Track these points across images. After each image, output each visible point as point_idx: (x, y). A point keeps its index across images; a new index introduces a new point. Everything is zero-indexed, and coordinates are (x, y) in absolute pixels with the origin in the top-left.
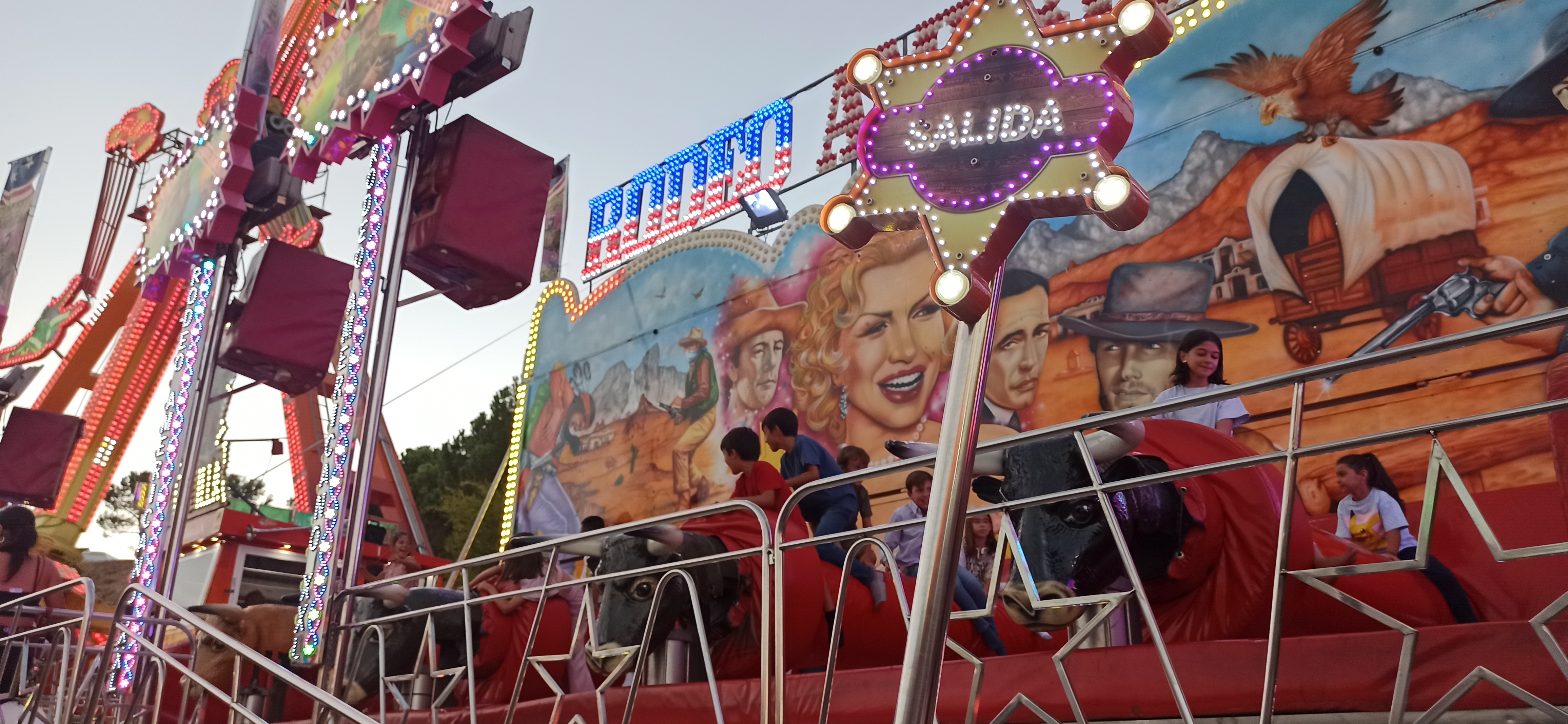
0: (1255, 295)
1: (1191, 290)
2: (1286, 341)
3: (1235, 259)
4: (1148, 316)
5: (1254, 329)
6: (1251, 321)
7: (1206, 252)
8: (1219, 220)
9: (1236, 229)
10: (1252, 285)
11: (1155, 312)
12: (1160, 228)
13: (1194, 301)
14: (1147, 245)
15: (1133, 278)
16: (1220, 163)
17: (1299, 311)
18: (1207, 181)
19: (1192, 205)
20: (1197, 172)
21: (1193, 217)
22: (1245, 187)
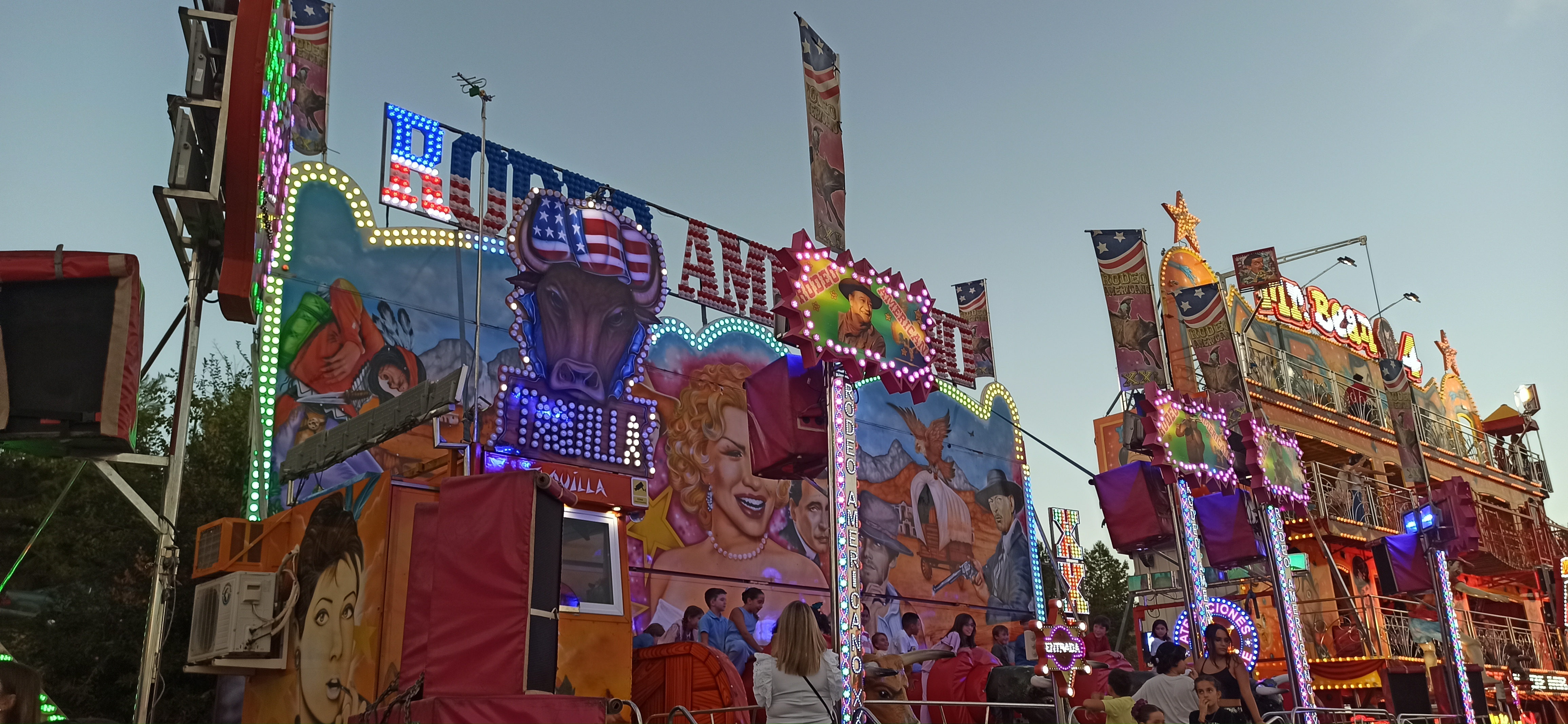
0: (912, 537)
1: (891, 521)
2: (922, 566)
3: (906, 515)
4: (875, 526)
5: (912, 555)
6: (911, 550)
7: (897, 505)
8: (902, 490)
9: (907, 499)
10: (912, 533)
11: (878, 526)
12: (880, 480)
13: (892, 528)
14: (875, 486)
15: (870, 501)
16: (901, 460)
17: (926, 554)
18: (897, 467)
19: (892, 475)
20: (893, 458)
21: (892, 483)
22: (909, 479)
